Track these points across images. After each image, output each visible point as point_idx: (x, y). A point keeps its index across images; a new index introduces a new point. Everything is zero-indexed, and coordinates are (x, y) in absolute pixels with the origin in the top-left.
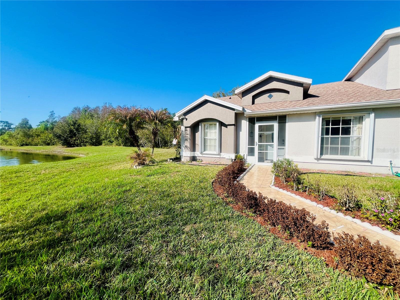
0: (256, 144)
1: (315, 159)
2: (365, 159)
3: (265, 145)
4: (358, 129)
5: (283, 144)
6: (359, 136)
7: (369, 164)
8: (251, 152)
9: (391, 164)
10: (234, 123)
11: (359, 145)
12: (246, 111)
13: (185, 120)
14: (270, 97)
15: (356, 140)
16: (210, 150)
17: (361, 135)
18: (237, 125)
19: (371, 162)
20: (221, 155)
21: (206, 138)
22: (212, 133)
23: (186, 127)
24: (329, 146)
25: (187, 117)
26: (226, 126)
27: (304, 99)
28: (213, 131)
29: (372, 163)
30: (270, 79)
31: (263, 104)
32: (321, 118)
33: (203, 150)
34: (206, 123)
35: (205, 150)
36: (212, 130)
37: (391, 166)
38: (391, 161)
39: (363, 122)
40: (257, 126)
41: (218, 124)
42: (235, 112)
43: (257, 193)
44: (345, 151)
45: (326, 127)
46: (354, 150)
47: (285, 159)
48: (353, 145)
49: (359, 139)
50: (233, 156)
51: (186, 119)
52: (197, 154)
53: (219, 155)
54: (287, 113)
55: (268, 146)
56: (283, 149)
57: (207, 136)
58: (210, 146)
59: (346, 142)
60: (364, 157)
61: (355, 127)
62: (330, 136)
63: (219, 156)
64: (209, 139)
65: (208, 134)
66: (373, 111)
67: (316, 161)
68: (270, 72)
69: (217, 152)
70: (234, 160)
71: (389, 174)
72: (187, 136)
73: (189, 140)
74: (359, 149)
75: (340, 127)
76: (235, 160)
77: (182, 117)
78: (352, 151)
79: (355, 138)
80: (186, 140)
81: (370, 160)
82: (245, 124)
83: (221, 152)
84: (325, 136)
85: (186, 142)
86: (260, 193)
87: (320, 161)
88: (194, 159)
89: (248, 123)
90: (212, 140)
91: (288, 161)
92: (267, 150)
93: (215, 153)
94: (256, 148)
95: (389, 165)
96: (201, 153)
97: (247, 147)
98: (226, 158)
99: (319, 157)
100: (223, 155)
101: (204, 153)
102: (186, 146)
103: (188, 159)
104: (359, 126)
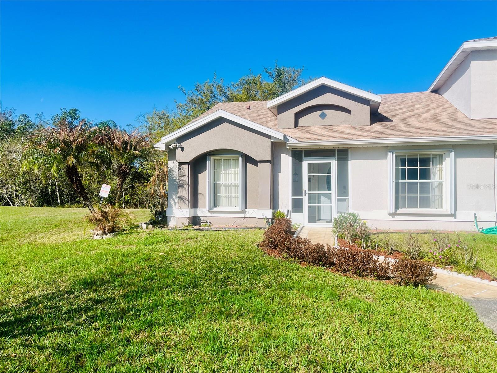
0: (305, 193)
1: (389, 214)
2: (448, 212)
3: (316, 195)
4: (439, 172)
5: (345, 192)
6: (440, 180)
7: (452, 219)
8: (297, 206)
9: (476, 217)
10: (269, 159)
11: (441, 194)
12: (288, 141)
13: (178, 151)
14: (323, 116)
15: (437, 187)
16: (225, 205)
17: (442, 180)
18: (274, 162)
19: (454, 215)
20: (247, 213)
21: (217, 182)
22: (228, 174)
23: (180, 164)
24: (406, 195)
25: (183, 144)
26: (256, 163)
27: (372, 124)
28: (231, 171)
29: (456, 218)
30: (322, 90)
31: (311, 127)
32: (394, 155)
33: (212, 204)
34: (218, 157)
35: (215, 205)
36: (229, 168)
37: (476, 220)
38: (475, 214)
39: (444, 163)
40: (305, 164)
41: (241, 159)
42: (272, 140)
43: (325, 245)
44: (425, 202)
45: (401, 169)
46: (436, 200)
47: (350, 214)
48: (435, 194)
49: (441, 184)
50: (269, 214)
51: (183, 149)
52: (202, 212)
53: (243, 212)
54: (349, 147)
55: (322, 196)
56: (345, 200)
57: (219, 180)
58: (225, 197)
59: (425, 189)
60: (447, 210)
61: (436, 168)
62: (406, 181)
63: (243, 215)
64: (224, 186)
65: (222, 177)
66: (453, 148)
67: (390, 218)
68: (323, 78)
69: (239, 208)
70: (270, 220)
71: (475, 231)
72: (182, 178)
73: (187, 187)
74: (441, 198)
75: (417, 169)
76: (272, 219)
77: (174, 145)
78: (434, 202)
79: (436, 184)
80: (181, 186)
81: (453, 213)
82: (286, 161)
83: (246, 208)
84: (400, 181)
85: (180, 189)
86: (328, 245)
87: (396, 218)
88: (195, 221)
89: (291, 158)
90: (229, 186)
91: (354, 215)
92: (319, 203)
93: (237, 209)
94: (305, 199)
95: (474, 220)
96: (210, 211)
97: (291, 197)
98: (257, 218)
99: (394, 211)
100: (250, 212)
101: (215, 209)
102: (181, 198)
103: (187, 221)
104: (440, 168)
